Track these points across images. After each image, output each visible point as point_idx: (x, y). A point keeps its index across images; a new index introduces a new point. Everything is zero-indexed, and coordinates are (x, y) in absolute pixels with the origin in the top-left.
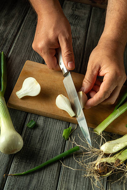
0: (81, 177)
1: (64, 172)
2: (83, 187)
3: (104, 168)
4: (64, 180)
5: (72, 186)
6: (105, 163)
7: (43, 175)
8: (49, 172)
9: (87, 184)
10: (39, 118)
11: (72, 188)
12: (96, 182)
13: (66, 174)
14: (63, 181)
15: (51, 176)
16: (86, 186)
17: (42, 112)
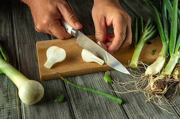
0: (144, 104)
1: (128, 107)
2: (151, 110)
3: (160, 84)
4: (132, 112)
5: (142, 113)
6: (158, 80)
7: (111, 116)
8: (115, 112)
9: (153, 107)
10: (75, 78)
11: (143, 115)
12: (159, 101)
13: (130, 107)
14: (131, 114)
15: (118, 114)
16: (153, 108)
17: (76, 71)
